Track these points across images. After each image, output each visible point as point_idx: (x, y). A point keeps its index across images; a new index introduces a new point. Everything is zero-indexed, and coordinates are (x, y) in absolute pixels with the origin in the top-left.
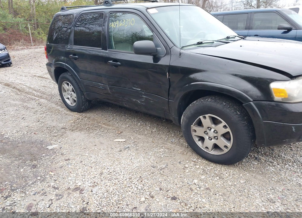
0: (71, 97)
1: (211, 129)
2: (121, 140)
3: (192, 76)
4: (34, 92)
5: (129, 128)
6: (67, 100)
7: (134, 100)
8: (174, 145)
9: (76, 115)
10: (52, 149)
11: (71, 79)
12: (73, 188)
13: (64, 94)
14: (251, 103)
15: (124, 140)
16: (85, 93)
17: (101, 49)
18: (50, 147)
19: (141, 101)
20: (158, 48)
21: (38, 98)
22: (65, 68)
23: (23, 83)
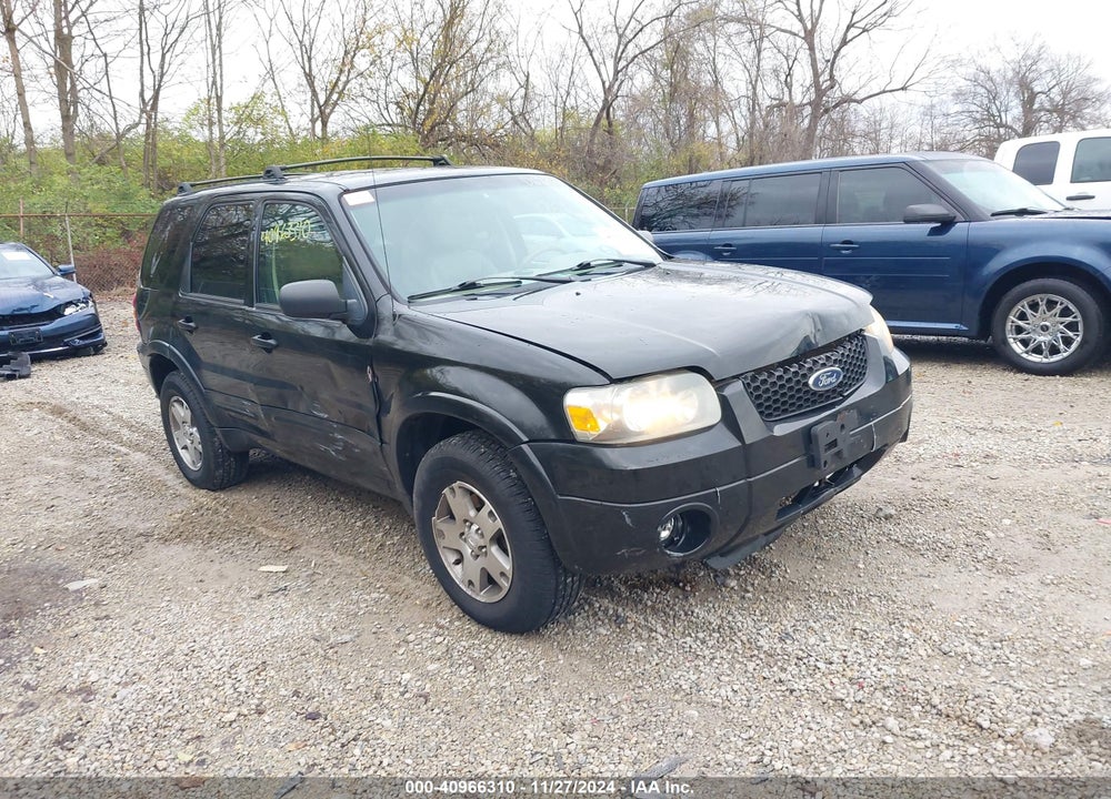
0: (189, 442)
1: (472, 524)
2: (273, 568)
3: (435, 372)
4: (125, 431)
5: (326, 536)
6: (182, 453)
7: (323, 447)
8: (420, 583)
9: (203, 497)
10: (76, 591)
11: (185, 388)
12: (74, 688)
13: (175, 434)
14: (524, 447)
15: (284, 568)
16: (218, 431)
17: (242, 301)
18: (73, 586)
19: (336, 451)
20: (349, 301)
21: (124, 449)
22: (168, 357)
23: (106, 404)
